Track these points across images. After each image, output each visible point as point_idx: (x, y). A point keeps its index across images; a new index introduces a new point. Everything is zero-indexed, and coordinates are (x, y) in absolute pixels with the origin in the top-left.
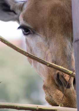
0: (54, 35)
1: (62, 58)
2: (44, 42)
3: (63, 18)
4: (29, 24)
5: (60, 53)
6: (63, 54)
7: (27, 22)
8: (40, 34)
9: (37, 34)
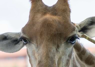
0: (42, 42)
1: (46, 58)
2: (36, 49)
3: (51, 30)
4: (26, 36)
5: (45, 55)
6: (47, 55)
7: (24, 34)
8: (34, 43)
9: (32, 43)
